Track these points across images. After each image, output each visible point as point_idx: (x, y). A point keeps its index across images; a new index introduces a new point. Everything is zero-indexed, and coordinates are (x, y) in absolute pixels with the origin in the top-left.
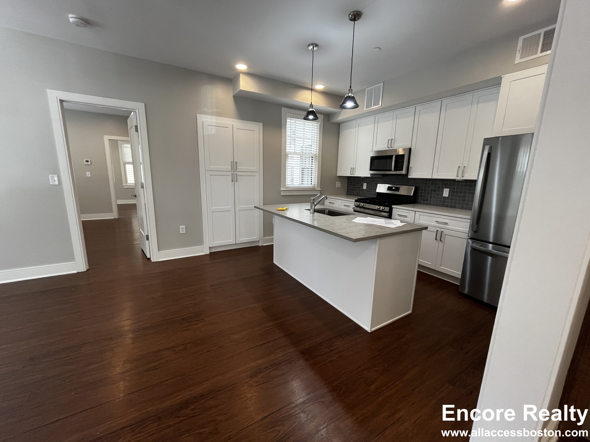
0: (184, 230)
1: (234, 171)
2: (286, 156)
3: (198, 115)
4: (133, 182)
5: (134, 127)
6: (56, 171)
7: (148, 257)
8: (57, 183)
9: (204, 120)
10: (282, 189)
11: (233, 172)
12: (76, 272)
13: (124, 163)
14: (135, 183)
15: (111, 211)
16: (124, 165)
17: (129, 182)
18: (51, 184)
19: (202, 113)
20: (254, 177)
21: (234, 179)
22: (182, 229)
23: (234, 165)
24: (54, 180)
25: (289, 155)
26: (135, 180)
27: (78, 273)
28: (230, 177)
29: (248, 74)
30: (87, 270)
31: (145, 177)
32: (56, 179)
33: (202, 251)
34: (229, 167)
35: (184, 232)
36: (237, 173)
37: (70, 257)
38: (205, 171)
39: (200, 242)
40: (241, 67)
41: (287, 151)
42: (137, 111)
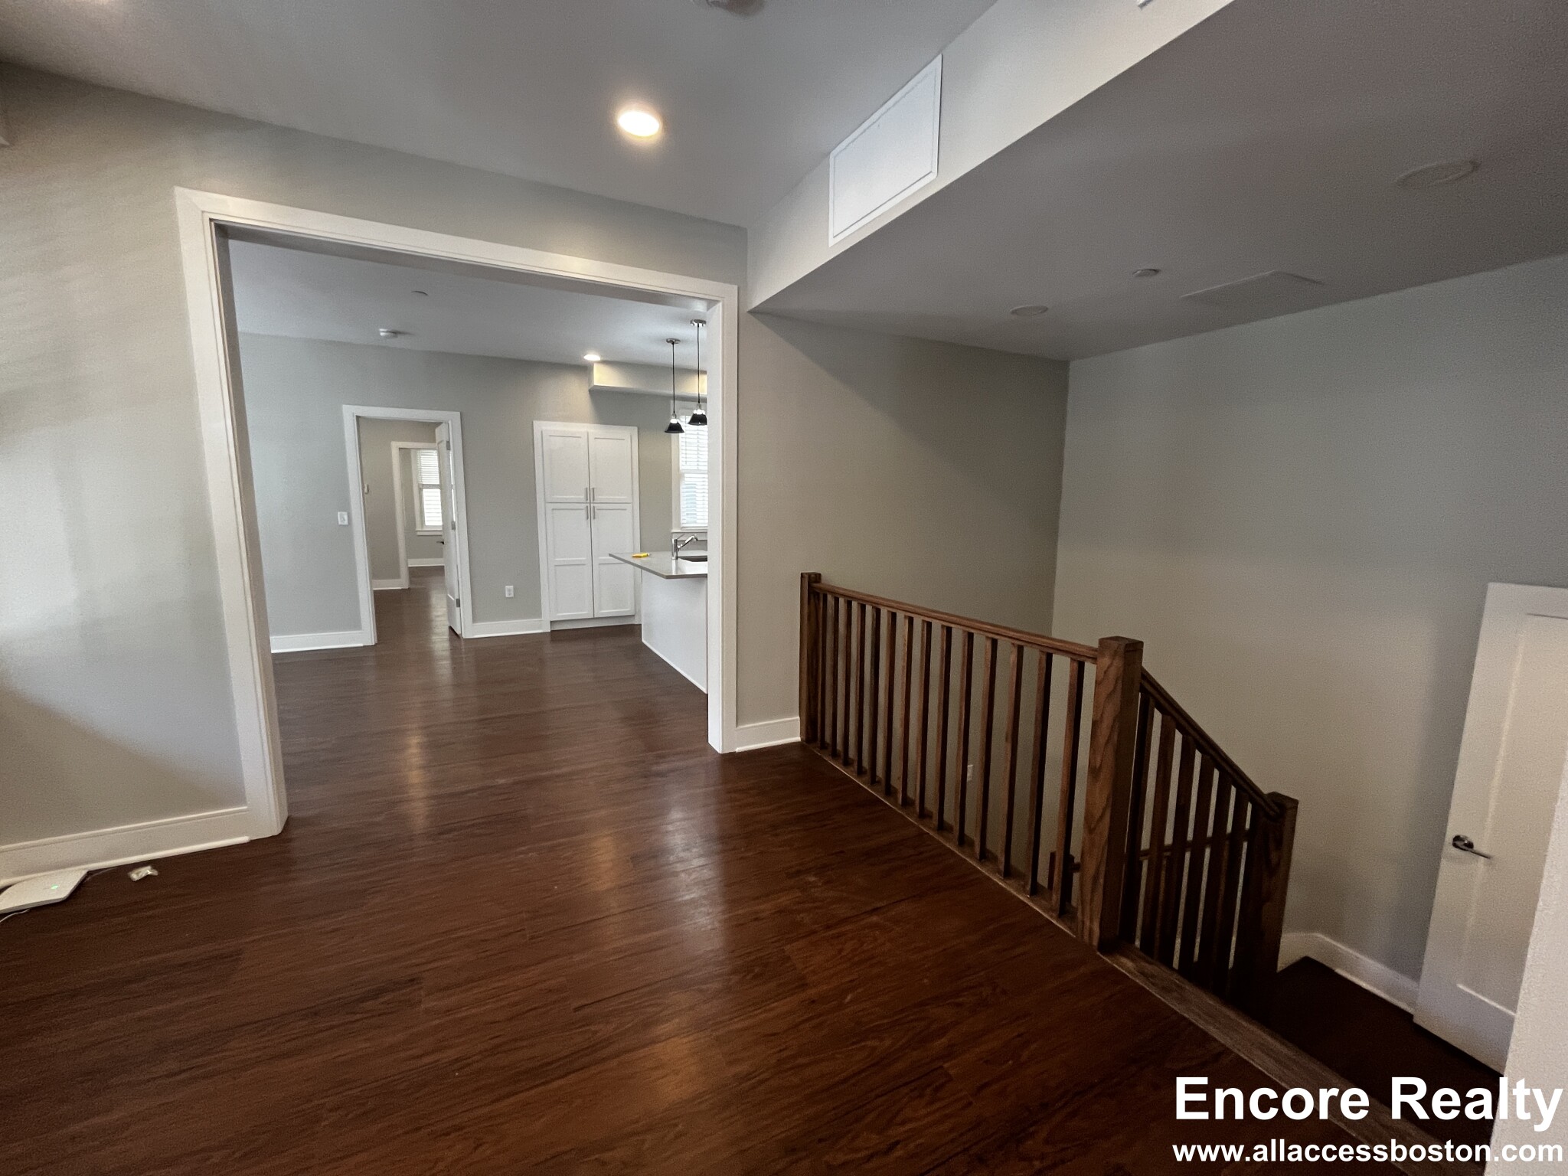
0: (512, 593)
1: (590, 503)
2: (681, 476)
3: (534, 422)
4: (441, 523)
5: (445, 442)
6: (346, 507)
7: (458, 632)
8: (346, 523)
9: (544, 428)
10: (674, 531)
11: (588, 505)
12: (361, 645)
13: (421, 487)
14: (443, 526)
15: (398, 576)
16: (420, 490)
17: (427, 523)
18: (340, 523)
19: (540, 419)
20: (623, 512)
21: (591, 514)
22: (509, 590)
23: (590, 493)
24: (342, 518)
25: (686, 475)
26: (443, 521)
27: (364, 646)
28: (584, 513)
29: (604, 362)
30: (376, 644)
31: (458, 515)
32: (346, 517)
33: (538, 626)
34: (582, 497)
35: (512, 595)
36: (595, 505)
37: (356, 625)
38: (546, 502)
39: (535, 611)
40: (591, 357)
41: (681, 468)
42: (450, 422)
